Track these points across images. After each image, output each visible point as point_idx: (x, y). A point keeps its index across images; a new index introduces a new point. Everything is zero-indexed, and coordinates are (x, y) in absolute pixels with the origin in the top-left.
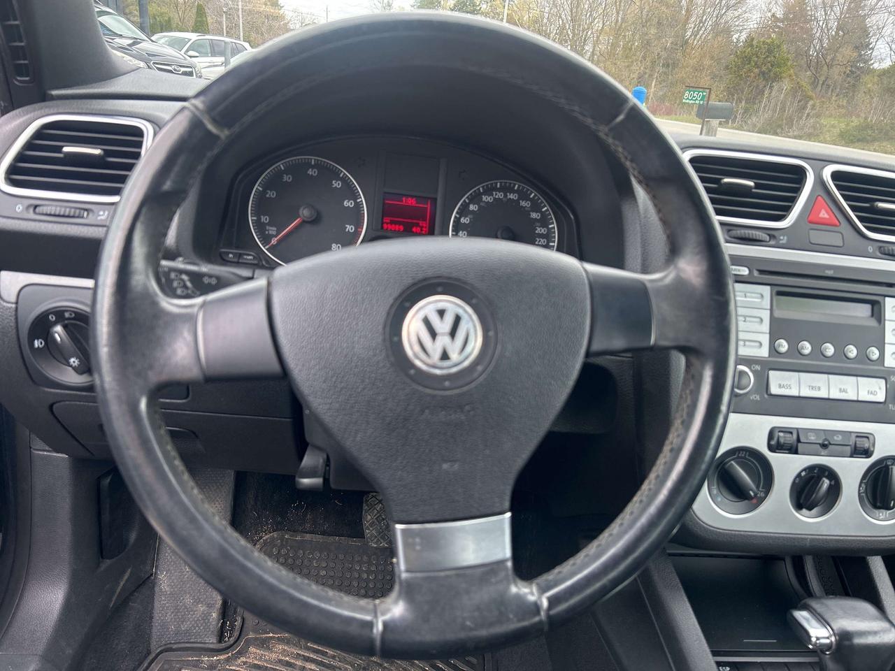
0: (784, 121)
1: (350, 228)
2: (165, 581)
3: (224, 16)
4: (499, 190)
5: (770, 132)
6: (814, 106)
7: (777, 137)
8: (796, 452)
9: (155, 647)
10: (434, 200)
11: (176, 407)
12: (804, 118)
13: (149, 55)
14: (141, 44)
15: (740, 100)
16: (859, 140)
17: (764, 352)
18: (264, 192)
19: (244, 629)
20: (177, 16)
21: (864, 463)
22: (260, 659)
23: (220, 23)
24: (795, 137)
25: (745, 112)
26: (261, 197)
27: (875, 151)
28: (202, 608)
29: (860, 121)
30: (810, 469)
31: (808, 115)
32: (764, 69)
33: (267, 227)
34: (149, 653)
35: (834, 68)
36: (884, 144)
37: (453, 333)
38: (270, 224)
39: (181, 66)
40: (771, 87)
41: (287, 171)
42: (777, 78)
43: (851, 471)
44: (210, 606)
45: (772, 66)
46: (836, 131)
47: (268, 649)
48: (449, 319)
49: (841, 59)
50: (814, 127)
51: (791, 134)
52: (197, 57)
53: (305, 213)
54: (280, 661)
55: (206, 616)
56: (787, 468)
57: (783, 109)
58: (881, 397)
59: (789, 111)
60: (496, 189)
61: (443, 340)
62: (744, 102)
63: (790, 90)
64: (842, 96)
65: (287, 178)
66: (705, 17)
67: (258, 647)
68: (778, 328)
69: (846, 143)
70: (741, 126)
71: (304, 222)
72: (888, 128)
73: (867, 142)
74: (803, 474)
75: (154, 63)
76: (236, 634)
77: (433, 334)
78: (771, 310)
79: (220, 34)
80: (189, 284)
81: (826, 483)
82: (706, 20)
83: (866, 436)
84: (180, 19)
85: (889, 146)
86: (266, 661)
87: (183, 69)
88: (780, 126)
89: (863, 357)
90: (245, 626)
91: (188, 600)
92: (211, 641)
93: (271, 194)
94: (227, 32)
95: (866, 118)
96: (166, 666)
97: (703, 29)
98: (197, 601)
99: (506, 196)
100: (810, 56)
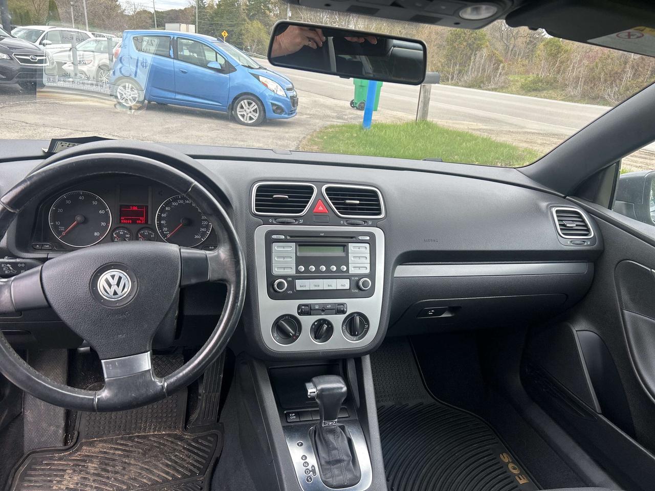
0: (485, 79)
1: (103, 224)
2: (29, 415)
3: (72, 8)
4: (181, 199)
5: (476, 87)
6: (503, 67)
8: (310, 315)
9: (26, 451)
10: (147, 207)
11: (17, 320)
12: (498, 76)
13: (10, 48)
14: (4, 40)
15: (455, 64)
16: (534, 90)
17: (293, 272)
18: (56, 210)
19: (79, 438)
20: (33, 9)
21: (343, 317)
22: (89, 452)
23: (69, 13)
24: (493, 90)
25: (459, 73)
26: (55, 212)
28: (52, 428)
29: (534, 77)
30: (319, 320)
31: (500, 74)
32: (470, 42)
33: (60, 227)
34: (23, 454)
35: (519, 39)
36: (550, 92)
37: (118, 284)
38: (61, 225)
39: (37, 56)
40: (475, 54)
41: (67, 199)
42: (479, 48)
43: (337, 320)
44: (58, 427)
45: (475, 39)
46: (519, 84)
47: (94, 446)
48: (116, 278)
49: (522, 33)
50: (504, 82)
51: (489, 87)
52: (51, 44)
53: (79, 218)
54: (101, 452)
55: (55, 433)
56: (308, 322)
57: (484, 70)
58: (347, 287)
59: (487, 71)
60: (179, 199)
61: (114, 287)
62: (458, 66)
63: (488, 57)
64: (524, 58)
65: (68, 202)
67: (87, 446)
68: (299, 261)
69: (526, 92)
70: (458, 82)
71: (78, 224)
72: (552, 81)
73: (539, 91)
74: (316, 323)
75: (15, 55)
76: (74, 440)
77: (110, 285)
78: (296, 253)
79: (70, 22)
80: (11, 268)
81: (325, 326)
83: (343, 304)
84: (37, 11)
85: (553, 93)
86: (92, 452)
87: (38, 58)
88: (482, 82)
89: (339, 270)
90: (80, 436)
91: (44, 425)
92: (60, 445)
93: (61, 210)
94: (75, 20)
95: (538, 75)
96: (33, 461)
98: (50, 425)
99: (184, 202)
100: (502, 31)
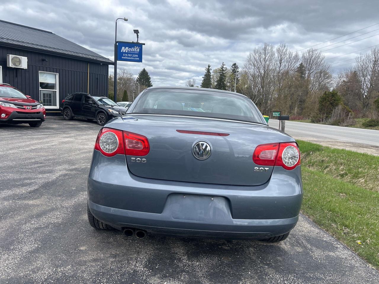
0: (341, 121)
5: (336, 125)
6: (351, 114)
7: (339, 127)
12: (348, 119)
16: (370, 126)
23: (132, 96)
24: (346, 126)
25: (326, 118)
27: (376, 129)
29: (370, 119)
31: (350, 118)
32: (331, 102)
35: (371, 99)
40: (335, 108)
42: (337, 105)
45: (334, 101)
46: (361, 123)
49: (373, 96)
50: (353, 122)
51: (344, 125)
57: (340, 116)
59: (342, 117)
62: (325, 114)
63: (342, 109)
66: (314, 83)
69: (365, 127)
70: (326, 123)
73: (373, 126)
82: (315, 84)
88: (339, 122)
95: (372, 118)
97: (314, 88)
